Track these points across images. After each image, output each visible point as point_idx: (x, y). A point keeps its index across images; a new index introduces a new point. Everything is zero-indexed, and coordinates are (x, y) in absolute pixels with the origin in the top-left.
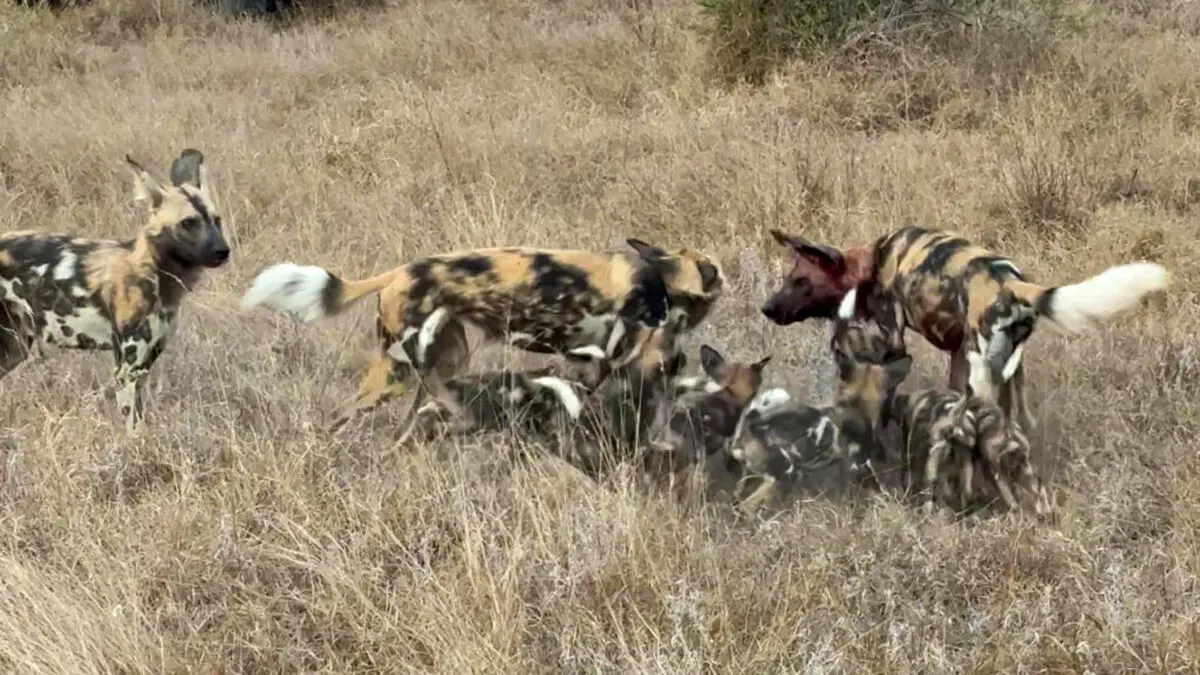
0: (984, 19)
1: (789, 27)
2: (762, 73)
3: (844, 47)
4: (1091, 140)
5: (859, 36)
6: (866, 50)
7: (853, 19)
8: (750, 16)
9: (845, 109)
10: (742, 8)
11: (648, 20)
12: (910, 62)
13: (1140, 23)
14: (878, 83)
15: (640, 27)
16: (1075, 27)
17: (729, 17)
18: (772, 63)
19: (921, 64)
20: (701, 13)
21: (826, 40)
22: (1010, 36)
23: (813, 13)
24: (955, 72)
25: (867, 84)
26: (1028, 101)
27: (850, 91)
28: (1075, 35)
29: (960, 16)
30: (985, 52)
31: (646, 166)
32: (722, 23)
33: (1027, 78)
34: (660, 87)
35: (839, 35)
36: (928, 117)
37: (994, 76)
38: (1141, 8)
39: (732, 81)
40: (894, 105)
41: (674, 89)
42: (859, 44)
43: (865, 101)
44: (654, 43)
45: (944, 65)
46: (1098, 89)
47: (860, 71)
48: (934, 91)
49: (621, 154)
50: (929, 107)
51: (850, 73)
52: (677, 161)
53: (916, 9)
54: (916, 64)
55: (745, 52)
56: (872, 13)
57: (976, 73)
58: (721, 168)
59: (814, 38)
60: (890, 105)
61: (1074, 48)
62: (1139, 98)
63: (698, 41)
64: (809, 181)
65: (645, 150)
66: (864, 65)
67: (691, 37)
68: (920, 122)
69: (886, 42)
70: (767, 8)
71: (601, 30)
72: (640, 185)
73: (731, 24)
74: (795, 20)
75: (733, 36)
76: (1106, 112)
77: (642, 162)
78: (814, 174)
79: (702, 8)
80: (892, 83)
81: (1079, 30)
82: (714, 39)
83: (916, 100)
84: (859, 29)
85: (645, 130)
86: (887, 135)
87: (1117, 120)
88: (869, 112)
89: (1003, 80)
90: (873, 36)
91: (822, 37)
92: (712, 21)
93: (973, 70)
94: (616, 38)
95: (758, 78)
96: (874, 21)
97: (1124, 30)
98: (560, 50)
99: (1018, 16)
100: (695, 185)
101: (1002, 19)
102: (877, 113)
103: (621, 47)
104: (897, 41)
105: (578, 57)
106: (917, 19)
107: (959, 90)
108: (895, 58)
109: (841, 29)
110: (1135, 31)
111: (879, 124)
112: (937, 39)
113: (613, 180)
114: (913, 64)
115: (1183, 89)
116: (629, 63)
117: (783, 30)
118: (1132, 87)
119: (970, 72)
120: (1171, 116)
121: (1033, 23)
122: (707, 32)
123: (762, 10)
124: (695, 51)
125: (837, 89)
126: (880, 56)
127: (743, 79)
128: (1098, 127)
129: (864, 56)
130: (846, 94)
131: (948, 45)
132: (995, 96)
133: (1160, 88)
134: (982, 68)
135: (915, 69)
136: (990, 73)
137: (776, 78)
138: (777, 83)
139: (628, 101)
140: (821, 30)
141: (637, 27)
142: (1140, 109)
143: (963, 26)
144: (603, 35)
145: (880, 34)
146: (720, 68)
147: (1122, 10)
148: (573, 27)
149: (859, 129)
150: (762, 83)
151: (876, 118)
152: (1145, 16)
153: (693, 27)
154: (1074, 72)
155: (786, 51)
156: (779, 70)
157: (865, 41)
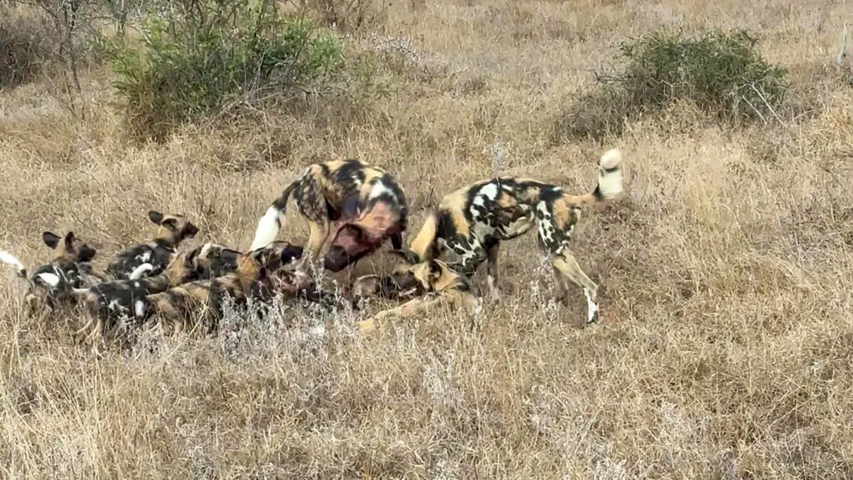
0: (319, 88)
1: (181, 100)
2: (164, 134)
3: (222, 113)
4: (400, 170)
5: (232, 105)
6: (238, 114)
7: (226, 93)
8: (153, 94)
9: (225, 157)
10: (146, 89)
11: (78, 100)
12: (269, 121)
13: (426, 88)
14: (248, 138)
15: (73, 106)
16: (383, 92)
17: (138, 96)
18: (171, 126)
19: (277, 122)
20: (117, 93)
21: (208, 108)
22: (338, 100)
23: (197, 89)
24: (302, 127)
25: (240, 139)
26: (354, 145)
27: (228, 144)
28: (383, 97)
29: (302, 87)
30: (321, 112)
31: (86, 204)
32: (132, 100)
33: (352, 128)
34: (90, 147)
35: (217, 104)
36: (285, 160)
37: (329, 128)
38: (426, 78)
39: (143, 140)
40: (261, 152)
41: (101, 148)
42: (232, 111)
43: (239, 150)
44: (83, 118)
45: (293, 122)
46: (402, 134)
47: (234, 128)
48: (288, 141)
49: (66, 196)
50: (285, 152)
51: (226, 131)
52: (108, 200)
53: (271, 83)
54: (274, 123)
55: (150, 120)
56: (240, 88)
57: (316, 126)
58: (140, 201)
59: (199, 107)
60: (257, 152)
61: (383, 107)
62: (431, 140)
63: (116, 114)
64: (204, 207)
65: (84, 193)
66: (237, 125)
67: (110, 111)
68: (279, 163)
69: (251, 108)
70: (164, 88)
71: (44, 110)
72: (82, 219)
73: (138, 100)
74: (185, 95)
75: (142, 109)
76: (408, 150)
77: (82, 202)
78: (208, 203)
79: (117, 90)
80: (258, 137)
81: (386, 94)
82: (127, 112)
83: (275, 147)
84: (232, 99)
85: (82, 178)
86: (256, 174)
87: (417, 153)
88: (243, 158)
89: (336, 131)
90: (241, 104)
91: (205, 106)
92: (125, 99)
93: (314, 125)
94: (57, 115)
95: (161, 139)
96: (241, 93)
97: (416, 93)
98: (14, 125)
99: (341, 85)
100: (123, 214)
101: (331, 88)
102: (248, 159)
103: (60, 121)
104: (259, 106)
105: (28, 130)
106: (272, 90)
107: (305, 139)
108: (258, 120)
109: (218, 100)
110: (423, 94)
111: (251, 166)
112: (287, 105)
113: (62, 215)
114: (271, 123)
115: (460, 132)
116: (66, 132)
117: (177, 103)
118: (425, 131)
119: (312, 127)
120: (453, 150)
121: (354, 89)
122: (122, 107)
123: (160, 89)
124: (114, 121)
125: (218, 142)
126: (247, 117)
127: (151, 139)
128: (404, 161)
129: (236, 119)
130: (225, 146)
131: (296, 108)
132: (330, 141)
133: (444, 132)
134: (320, 123)
135: (273, 126)
136: (326, 126)
137: (174, 137)
138: (175, 141)
139: (67, 159)
140: (204, 102)
141: (70, 106)
142: (432, 146)
143: (305, 94)
144: (45, 112)
145: (246, 102)
146: (134, 132)
147: (413, 79)
148: (23, 108)
149: (237, 170)
150: (164, 142)
151: (248, 162)
152: (430, 83)
153: (111, 104)
154: (384, 123)
155: (180, 118)
156: (176, 131)
157: (236, 108)
